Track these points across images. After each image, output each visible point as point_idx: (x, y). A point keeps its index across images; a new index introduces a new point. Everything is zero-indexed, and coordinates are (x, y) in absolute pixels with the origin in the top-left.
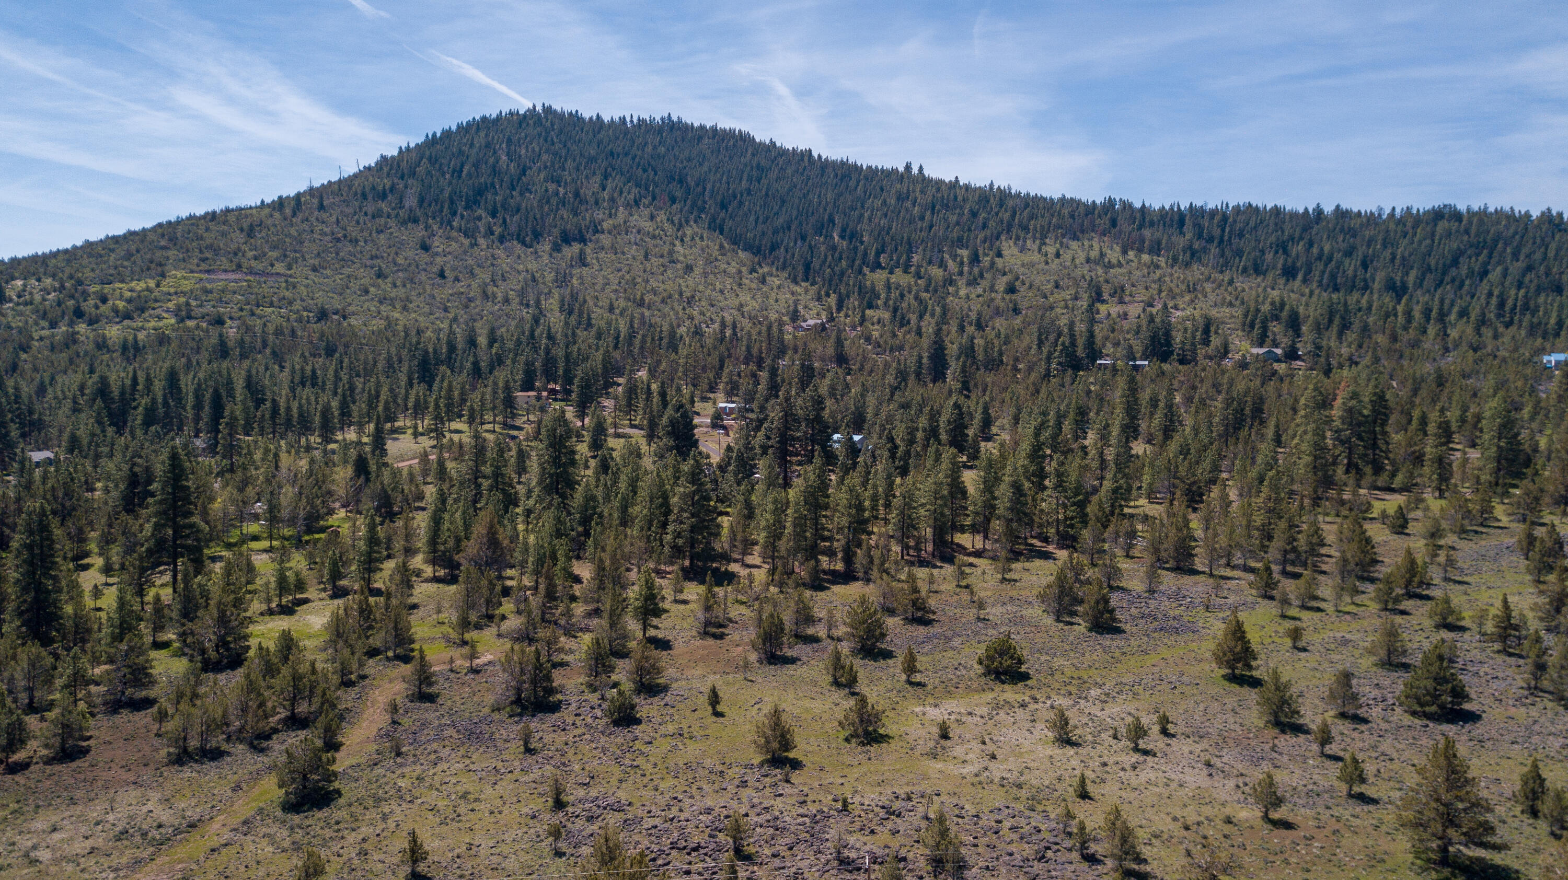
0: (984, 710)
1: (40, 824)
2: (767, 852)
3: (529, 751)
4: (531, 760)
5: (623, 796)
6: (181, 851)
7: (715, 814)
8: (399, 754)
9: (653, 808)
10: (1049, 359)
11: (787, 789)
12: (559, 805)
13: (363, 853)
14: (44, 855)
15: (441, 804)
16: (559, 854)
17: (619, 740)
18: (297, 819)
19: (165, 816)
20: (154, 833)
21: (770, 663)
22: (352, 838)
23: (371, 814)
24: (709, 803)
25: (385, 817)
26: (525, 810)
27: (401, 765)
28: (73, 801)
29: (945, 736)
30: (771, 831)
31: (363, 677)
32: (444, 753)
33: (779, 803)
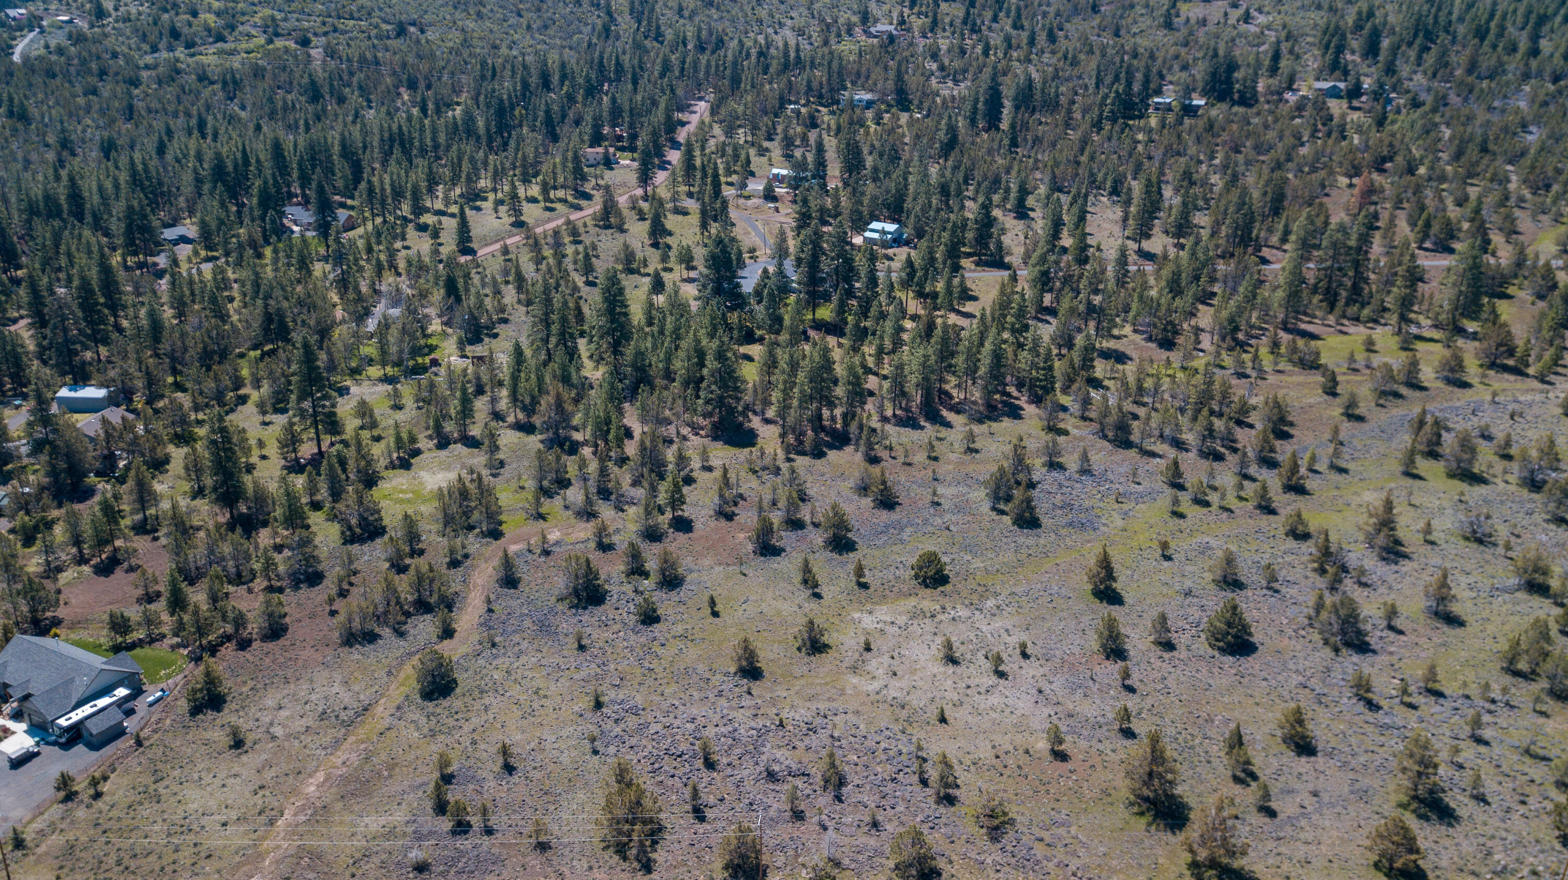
0: (902, 620)
1: (270, 702)
2: (725, 761)
3: (582, 648)
4: (582, 656)
5: (639, 700)
6: (361, 732)
7: (697, 722)
8: (494, 645)
9: (658, 714)
10: (1103, 104)
11: (747, 701)
12: (598, 705)
13: (474, 742)
14: (278, 731)
15: (523, 698)
16: (595, 752)
17: (643, 640)
18: (431, 705)
19: (346, 698)
20: (343, 716)
21: (762, 555)
22: (467, 727)
23: (478, 705)
24: (695, 711)
25: (486, 709)
26: (576, 708)
27: (496, 657)
28: (287, 681)
29: (868, 649)
30: (730, 741)
31: (466, 556)
32: (524, 645)
33: (739, 715)
